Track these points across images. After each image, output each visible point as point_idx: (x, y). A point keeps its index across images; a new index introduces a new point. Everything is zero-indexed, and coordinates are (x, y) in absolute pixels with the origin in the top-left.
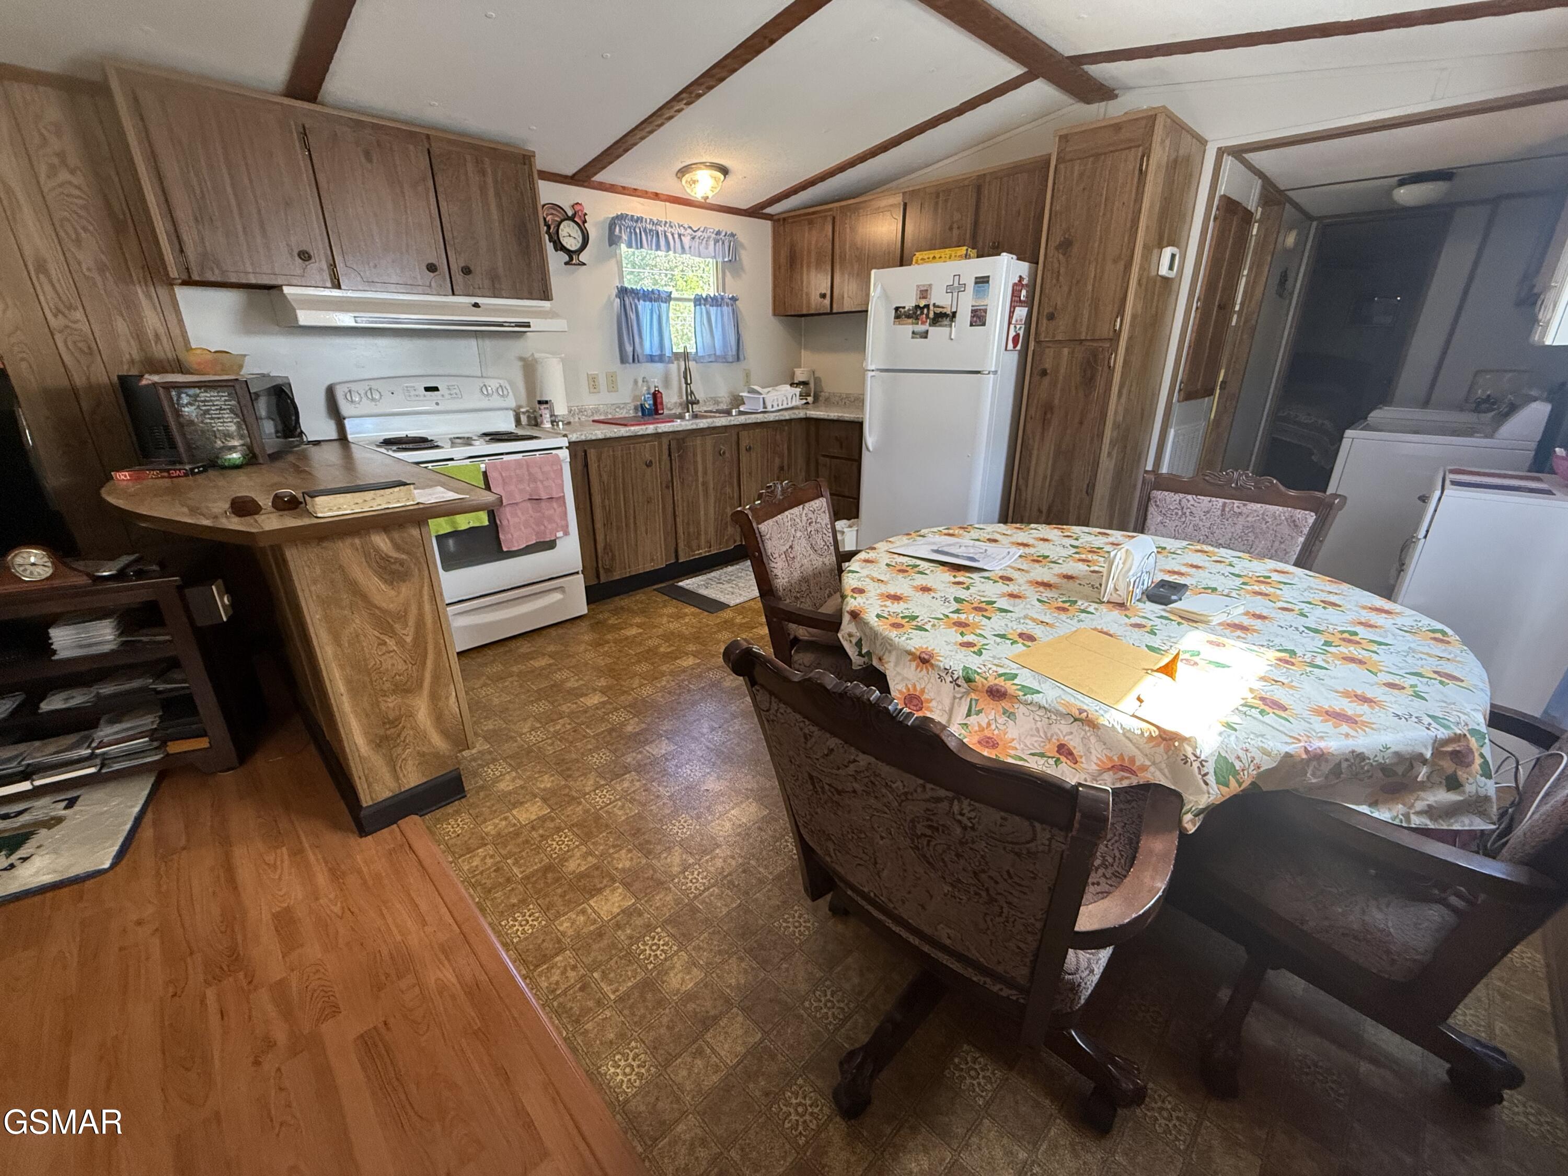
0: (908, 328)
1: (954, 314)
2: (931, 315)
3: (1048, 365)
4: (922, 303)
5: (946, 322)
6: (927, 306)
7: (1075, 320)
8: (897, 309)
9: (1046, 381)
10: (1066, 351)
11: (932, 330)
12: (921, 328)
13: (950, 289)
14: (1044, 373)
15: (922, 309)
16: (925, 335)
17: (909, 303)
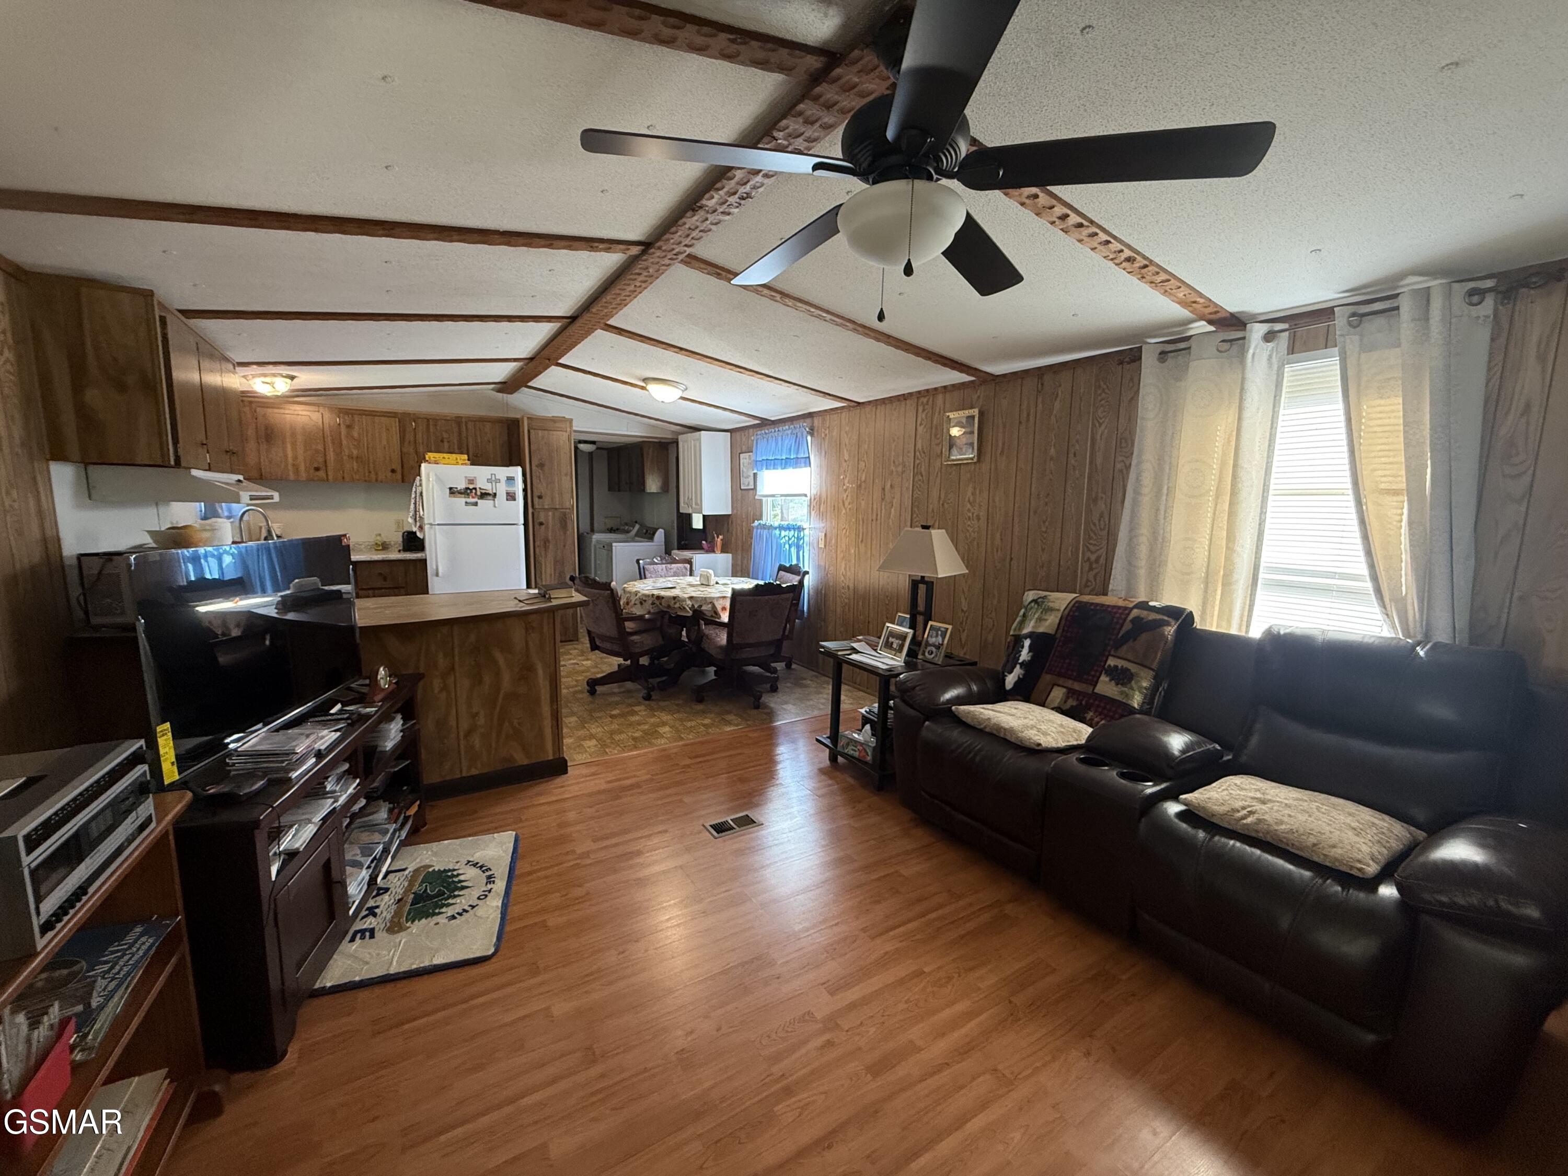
0: (461, 500)
1: (495, 494)
2: (479, 493)
3: (542, 520)
4: (471, 487)
5: (490, 498)
6: (475, 489)
7: (552, 500)
8: (451, 489)
9: (543, 527)
10: (550, 513)
11: (480, 502)
12: (471, 500)
13: (489, 481)
14: (541, 524)
15: (471, 490)
16: (476, 504)
17: (461, 485)
